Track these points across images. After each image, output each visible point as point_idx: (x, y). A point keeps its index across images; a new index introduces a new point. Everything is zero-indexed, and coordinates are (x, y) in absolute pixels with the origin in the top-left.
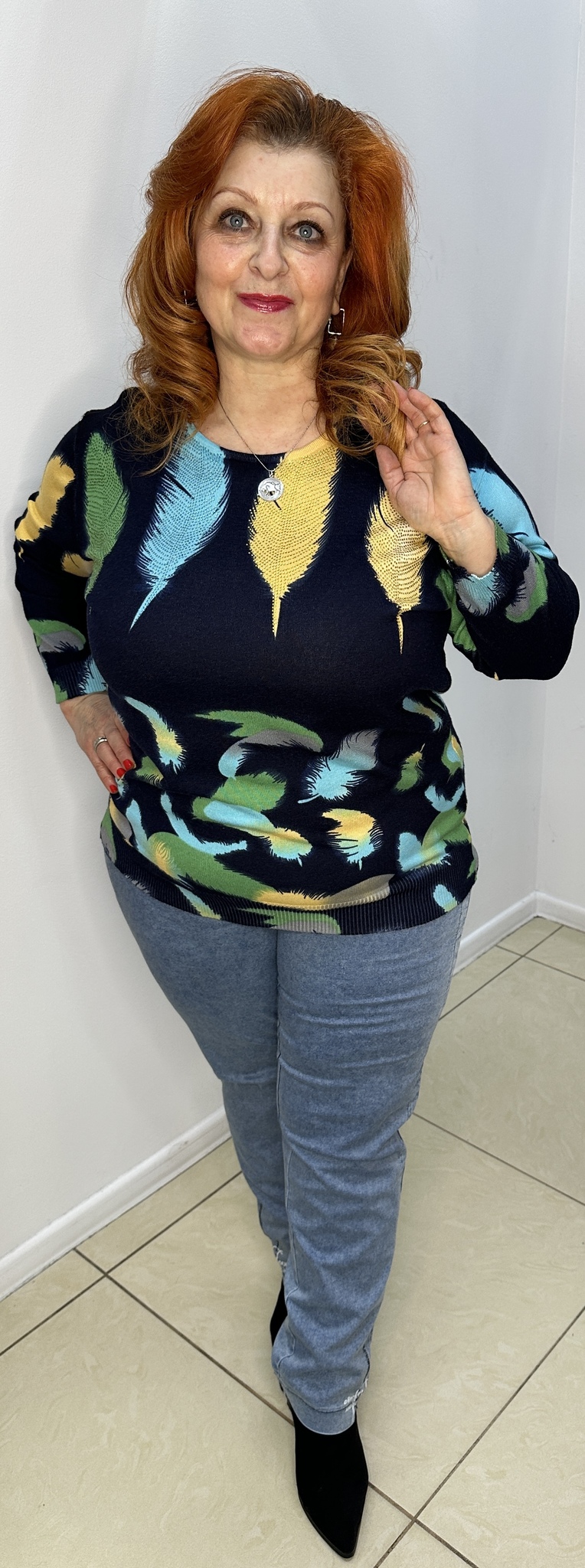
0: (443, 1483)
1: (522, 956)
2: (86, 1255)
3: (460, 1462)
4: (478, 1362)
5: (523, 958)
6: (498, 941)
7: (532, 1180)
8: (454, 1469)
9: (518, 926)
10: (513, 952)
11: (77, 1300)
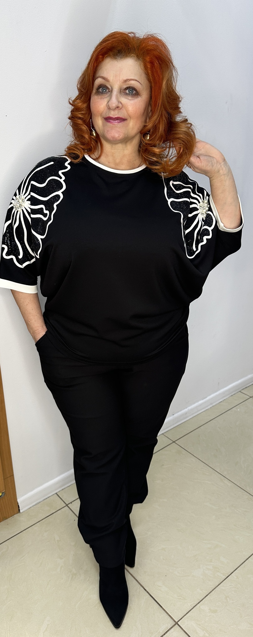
0: (190, 610)
1: (251, 397)
2: (60, 496)
3: (199, 603)
4: (211, 563)
6: (241, 390)
8: (195, 606)
9: (250, 384)
10: (247, 395)
11: (55, 513)
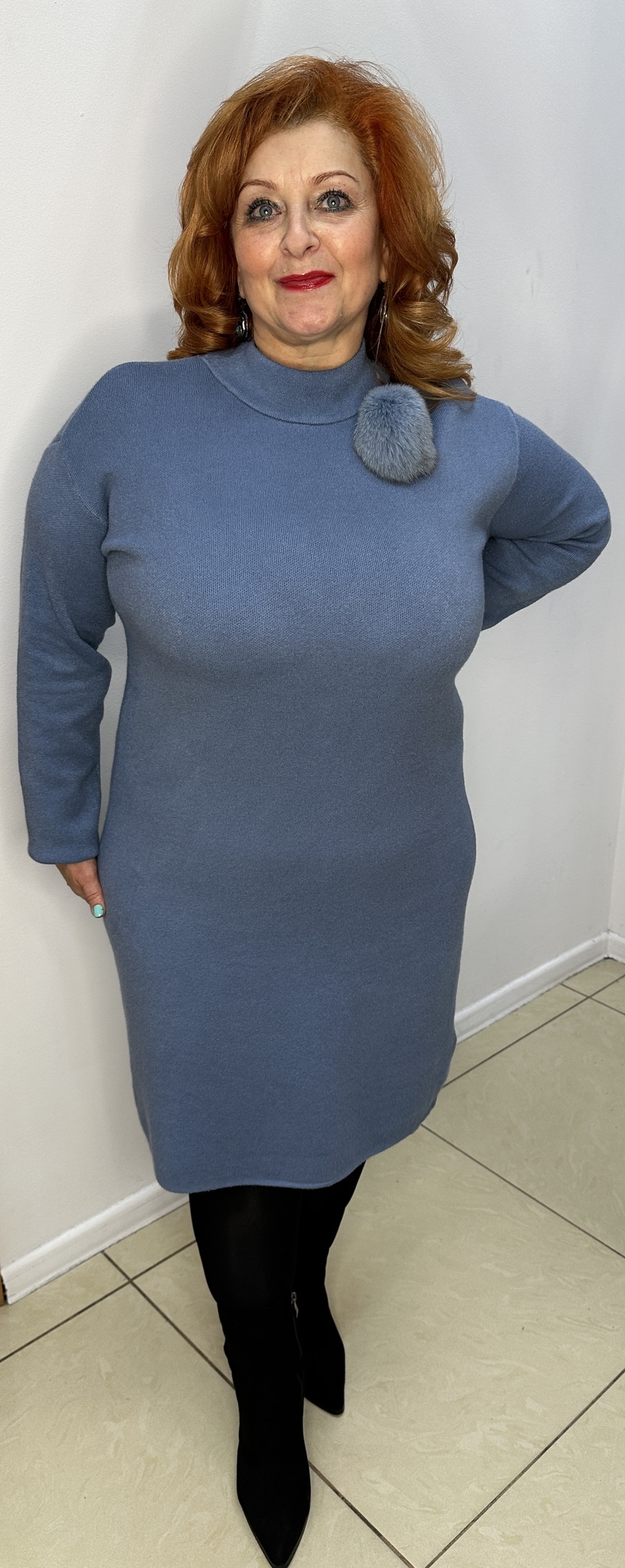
0: (454, 1541)
1: (588, 997)
2: (113, 1258)
3: (474, 1521)
4: (503, 1416)
5: (589, 1000)
6: (565, 979)
7: (578, 1231)
8: (467, 1528)
9: (586, 966)
10: (578, 992)
11: (100, 1303)
